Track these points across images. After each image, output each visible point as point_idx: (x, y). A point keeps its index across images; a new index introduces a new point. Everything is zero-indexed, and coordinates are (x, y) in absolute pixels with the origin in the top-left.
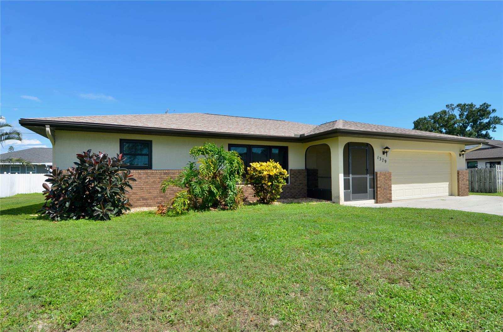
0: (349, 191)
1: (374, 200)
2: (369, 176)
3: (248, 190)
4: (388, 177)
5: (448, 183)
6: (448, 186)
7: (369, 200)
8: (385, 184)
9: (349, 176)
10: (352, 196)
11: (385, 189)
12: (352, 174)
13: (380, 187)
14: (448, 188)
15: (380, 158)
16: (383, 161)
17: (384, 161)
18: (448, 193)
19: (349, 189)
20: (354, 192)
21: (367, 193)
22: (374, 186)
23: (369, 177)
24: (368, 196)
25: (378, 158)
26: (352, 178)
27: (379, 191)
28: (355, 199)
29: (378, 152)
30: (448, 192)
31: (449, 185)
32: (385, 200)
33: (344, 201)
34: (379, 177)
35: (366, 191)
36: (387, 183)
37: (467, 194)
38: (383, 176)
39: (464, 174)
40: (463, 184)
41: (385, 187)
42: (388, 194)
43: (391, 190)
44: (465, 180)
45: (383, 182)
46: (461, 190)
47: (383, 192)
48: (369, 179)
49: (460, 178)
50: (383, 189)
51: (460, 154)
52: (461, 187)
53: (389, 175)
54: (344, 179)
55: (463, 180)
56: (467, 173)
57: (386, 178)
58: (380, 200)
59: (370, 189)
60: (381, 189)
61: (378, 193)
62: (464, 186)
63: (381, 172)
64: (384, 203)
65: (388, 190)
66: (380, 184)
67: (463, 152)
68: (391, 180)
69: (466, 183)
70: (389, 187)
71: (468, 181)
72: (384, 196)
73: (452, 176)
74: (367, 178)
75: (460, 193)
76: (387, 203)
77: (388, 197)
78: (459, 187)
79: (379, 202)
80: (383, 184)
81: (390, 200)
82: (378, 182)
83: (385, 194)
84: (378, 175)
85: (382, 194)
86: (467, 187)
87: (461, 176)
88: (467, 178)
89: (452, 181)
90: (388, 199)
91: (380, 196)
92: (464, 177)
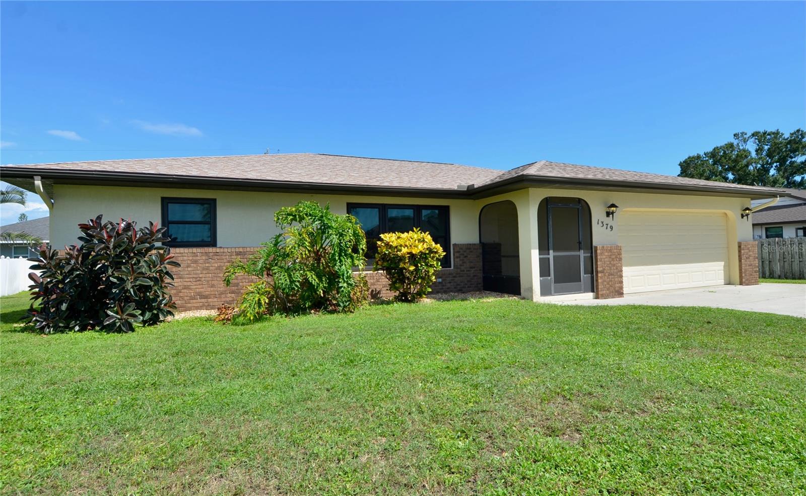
0: (549, 278)
1: (592, 293)
3: (380, 280)
4: (616, 254)
5: (723, 263)
7: (584, 293)
8: (610, 265)
9: (548, 254)
10: (555, 286)
11: (612, 275)
12: (554, 250)
13: (602, 272)
14: (723, 271)
15: (602, 222)
16: (607, 228)
17: (609, 227)
18: (723, 281)
19: (549, 276)
20: (557, 281)
21: (580, 281)
22: (592, 269)
23: (582, 254)
24: (583, 287)
25: (598, 223)
26: (554, 257)
27: (601, 277)
28: (559, 292)
29: (598, 213)
30: (723, 278)
32: (613, 292)
33: (541, 296)
34: (601, 254)
35: (578, 279)
36: (614, 265)
37: (757, 281)
38: (607, 254)
39: (750, 249)
40: (748, 265)
41: (611, 271)
42: (617, 283)
43: (622, 276)
44: (752, 258)
45: (608, 263)
46: (746, 275)
47: (608, 280)
48: (583, 257)
49: (743, 255)
50: (607, 274)
51: (742, 214)
52: (746, 270)
53: (618, 251)
54: (540, 259)
55: (749, 258)
56: (755, 246)
57: (613, 257)
58: (602, 293)
59: (585, 275)
60: (604, 275)
61: (599, 281)
62: (750, 267)
63: (603, 247)
64: (610, 298)
65: (617, 276)
66: (602, 266)
67: (747, 211)
68: (621, 259)
69: (753, 262)
70: (619, 271)
71: (758, 260)
72: (610, 286)
73: (729, 251)
74: (579, 256)
75: (744, 280)
76: (614, 297)
77: (617, 289)
78: (741, 270)
79: (601, 296)
80: (607, 266)
81: (621, 293)
82: (599, 263)
83: (611, 283)
84: (598, 251)
85: (605, 283)
86: (755, 269)
87: (744, 251)
88: (755, 255)
89: (729, 260)
90: (616, 291)
91: (602, 287)
92: (750, 253)
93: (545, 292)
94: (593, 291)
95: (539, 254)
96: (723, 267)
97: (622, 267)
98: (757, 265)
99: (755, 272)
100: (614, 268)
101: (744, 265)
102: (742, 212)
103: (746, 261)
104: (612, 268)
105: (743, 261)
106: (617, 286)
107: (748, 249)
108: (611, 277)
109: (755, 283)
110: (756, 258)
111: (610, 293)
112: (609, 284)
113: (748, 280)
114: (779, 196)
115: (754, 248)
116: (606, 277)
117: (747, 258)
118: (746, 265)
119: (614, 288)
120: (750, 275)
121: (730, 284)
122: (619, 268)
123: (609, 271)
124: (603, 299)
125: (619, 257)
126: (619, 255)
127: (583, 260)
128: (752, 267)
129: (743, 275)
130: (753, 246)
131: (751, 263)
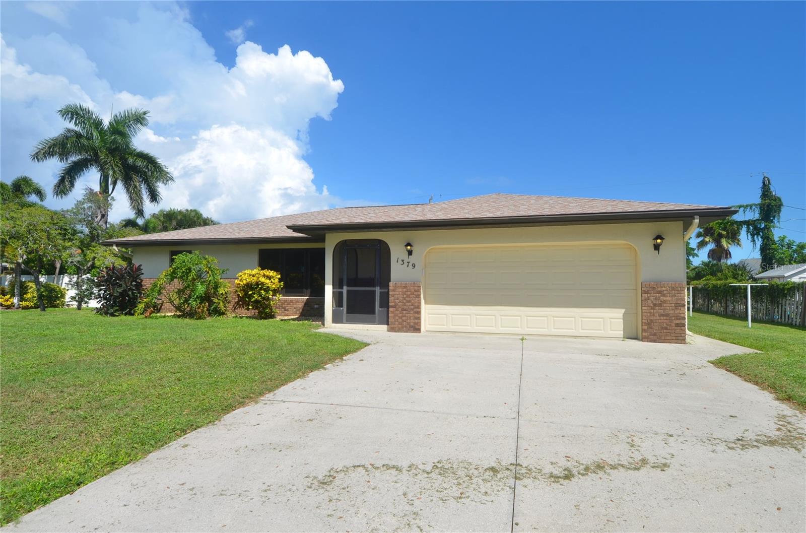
0: (342, 309)
1: (386, 326)
2: (380, 289)
4: (413, 292)
5: (623, 311)
7: (379, 325)
8: (405, 301)
9: (342, 289)
10: (347, 316)
11: (405, 310)
12: (348, 286)
13: (392, 307)
14: (622, 320)
15: (403, 261)
16: (408, 266)
17: (410, 265)
18: (622, 332)
19: (342, 307)
20: (349, 311)
21: (375, 314)
22: (385, 303)
23: (378, 290)
24: (377, 319)
25: (397, 262)
26: (348, 291)
27: (393, 312)
28: (350, 321)
29: (397, 253)
30: (622, 329)
31: (624, 314)
32: (406, 327)
33: (332, 323)
34: (394, 290)
35: (373, 312)
36: (409, 301)
37: (680, 339)
38: (400, 290)
39: (665, 292)
40: (657, 314)
41: (405, 307)
42: (412, 318)
43: (419, 313)
44: (668, 305)
45: (402, 299)
46: (652, 328)
47: (400, 315)
48: (379, 293)
49: (645, 300)
50: (400, 309)
51: (654, 245)
52: (652, 321)
53: (415, 288)
54: (333, 292)
55: (660, 305)
56: (679, 289)
57: (409, 293)
58: (392, 326)
59: (380, 309)
60: (396, 310)
61: (390, 315)
62: (662, 318)
63: (396, 284)
64: (401, 332)
65: (412, 312)
66: (395, 302)
67: (659, 241)
68: (419, 296)
69: (671, 312)
70: (415, 308)
71: (685, 308)
72: (403, 321)
73: (637, 294)
74: (374, 292)
75: (645, 334)
76: (407, 332)
77: (412, 324)
78: (642, 320)
79: (392, 330)
80: (400, 302)
81: (417, 329)
82: (390, 299)
83: (404, 318)
84: (390, 288)
85: (397, 318)
86: (677, 322)
87: (649, 295)
88: (679, 302)
89: (637, 306)
90: (411, 327)
91: (394, 320)
92: (664, 299)
93: (337, 319)
94: (388, 324)
95: (333, 288)
96: (622, 314)
97: (420, 303)
98: (682, 315)
99: (677, 325)
100: (408, 304)
101: (649, 315)
102: (653, 242)
103: (654, 309)
104: (406, 304)
105: (646, 308)
106: (412, 322)
107: (661, 292)
108: (404, 312)
109: (676, 341)
110: (680, 306)
111: (403, 327)
112: (401, 319)
113: (655, 334)
114: (698, 217)
115: (676, 292)
116: (398, 312)
117: (655, 305)
118: (652, 314)
119: (409, 323)
120: (662, 328)
121: (636, 338)
122: (416, 304)
123: (403, 307)
124: (392, 332)
125: (416, 293)
126: (416, 291)
127: (379, 295)
128: (668, 318)
129: (644, 327)
130: (673, 289)
131: (666, 312)
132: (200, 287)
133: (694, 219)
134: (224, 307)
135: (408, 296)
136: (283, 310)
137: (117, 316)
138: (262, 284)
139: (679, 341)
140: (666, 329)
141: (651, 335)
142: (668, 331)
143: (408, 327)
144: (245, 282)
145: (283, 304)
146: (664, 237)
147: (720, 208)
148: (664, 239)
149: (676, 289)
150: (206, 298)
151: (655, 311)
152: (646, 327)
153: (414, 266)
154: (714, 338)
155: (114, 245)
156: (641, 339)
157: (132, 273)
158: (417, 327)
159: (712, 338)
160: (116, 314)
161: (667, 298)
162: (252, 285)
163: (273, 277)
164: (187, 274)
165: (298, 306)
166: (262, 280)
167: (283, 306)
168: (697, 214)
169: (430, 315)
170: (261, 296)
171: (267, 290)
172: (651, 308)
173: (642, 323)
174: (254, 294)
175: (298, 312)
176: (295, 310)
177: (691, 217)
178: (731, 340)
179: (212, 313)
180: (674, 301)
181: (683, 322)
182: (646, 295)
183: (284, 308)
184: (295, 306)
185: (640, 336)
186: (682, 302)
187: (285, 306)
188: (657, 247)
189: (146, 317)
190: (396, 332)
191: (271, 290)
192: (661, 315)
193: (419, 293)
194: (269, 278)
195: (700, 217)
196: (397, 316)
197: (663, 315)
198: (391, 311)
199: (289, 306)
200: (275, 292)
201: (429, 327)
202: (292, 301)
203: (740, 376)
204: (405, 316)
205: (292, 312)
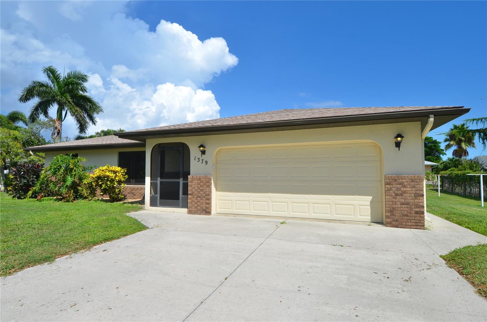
0: (156, 195)
1: (187, 209)
2: (183, 180)
3: (127, 190)
4: (205, 183)
5: (370, 198)
6: (368, 203)
7: (182, 208)
8: (199, 190)
9: (157, 180)
10: (160, 202)
11: (199, 197)
12: (161, 178)
13: (191, 194)
14: (369, 207)
15: (199, 159)
16: (202, 163)
17: (204, 162)
18: (370, 217)
19: (157, 194)
20: (161, 198)
21: (179, 199)
22: (186, 192)
23: (181, 181)
24: (181, 203)
25: (195, 160)
26: (161, 183)
27: (190, 199)
28: (162, 205)
29: (194, 152)
30: (370, 214)
31: (372, 202)
32: (200, 210)
33: (150, 206)
34: (191, 182)
35: (178, 198)
36: (202, 190)
37: (420, 224)
38: (196, 182)
39: (406, 184)
40: (399, 203)
41: (199, 195)
42: (204, 203)
43: (210, 199)
44: (408, 195)
45: (197, 188)
46: (394, 215)
47: (196, 201)
48: (182, 183)
49: (388, 190)
50: (196, 197)
51: (395, 142)
52: (394, 208)
53: (207, 180)
54: (151, 183)
55: (401, 195)
56: (418, 181)
57: (202, 184)
58: (190, 209)
59: (183, 196)
60: (193, 197)
61: (188, 201)
62: (403, 206)
63: (193, 176)
64: (196, 214)
65: (204, 199)
66: (192, 191)
67: (399, 139)
68: (209, 186)
69: (412, 201)
70: (206, 195)
71: (424, 198)
72: (198, 206)
73: (382, 185)
74: (179, 182)
75: (389, 220)
76: (200, 214)
77: (204, 208)
78: (386, 207)
79: (190, 212)
80: (196, 191)
81: (207, 212)
82: (189, 188)
83: (198, 203)
84: (189, 180)
85: (193, 203)
86: (416, 210)
87: (391, 186)
88: (418, 192)
89: (382, 195)
90: (203, 210)
91: (191, 205)
92: (405, 189)
93: (153, 203)
94: (188, 208)
95: (151, 180)
96: (370, 202)
97: (210, 192)
98: (421, 204)
99: (417, 213)
100: (202, 192)
101: (391, 203)
102: (395, 140)
103: (396, 198)
104: (200, 192)
105: (388, 197)
106: (204, 206)
107: (401, 184)
108: (199, 199)
109: (416, 227)
110: (419, 196)
111: (197, 210)
112: (197, 204)
113: (397, 221)
114: (433, 116)
115: (416, 183)
116: (194, 199)
117: (396, 195)
118: (394, 203)
119: (202, 208)
120: (404, 215)
121: (381, 223)
122: (207, 193)
123: (197, 195)
124: (190, 214)
125: (207, 184)
126: (207, 182)
127: (182, 185)
128: (408, 206)
129: (387, 214)
130: (413, 181)
131: (407, 201)
132: (70, 178)
133: (429, 118)
134: (87, 193)
135: (201, 186)
136: (132, 195)
137: (23, 199)
138: (108, 176)
139: (419, 227)
140: (407, 216)
141: (394, 221)
142: (408, 218)
143: (201, 210)
144: (96, 176)
145: (132, 190)
146: (404, 136)
147: (454, 108)
148: (403, 137)
149: (416, 181)
150: (74, 186)
151: (397, 200)
152: (389, 214)
153: (206, 162)
154: (452, 221)
155: (30, 151)
156: (385, 224)
157: (35, 170)
158: (208, 210)
159: (450, 221)
160: (22, 197)
161: (407, 189)
162: (101, 178)
163: (118, 172)
164: (59, 169)
165: (142, 192)
166: (107, 174)
167: (133, 192)
168: (432, 113)
169: (220, 201)
170: (107, 185)
171: (112, 181)
172: (393, 197)
173: (386, 210)
174: (103, 184)
175: (142, 196)
176: (140, 195)
177: (427, 116)
178: (466, 224)
179: (78, 197)
180: (414, 192)
181: (422, 210)
182: (388, 186)
183: (133, 193)
184: (140, 192)
185: (384, 222)
186: (421, 193)
187: (134, 192)
188: (398, 145)
189: (38, 200)
190: (193, 214)
191: (117, 182)
192: (402, 204)
193: (210, 184)
194: (115, 172)
195: (434, 116)
196: (194, 202)
197: (404, 204)
198: (189, 198)
199: (136, 192)
200: (120, 182)
201: (219, 211)
202: (138, 189)
203: (473, 283)
204: (199, 202)
205: (138, 196)
